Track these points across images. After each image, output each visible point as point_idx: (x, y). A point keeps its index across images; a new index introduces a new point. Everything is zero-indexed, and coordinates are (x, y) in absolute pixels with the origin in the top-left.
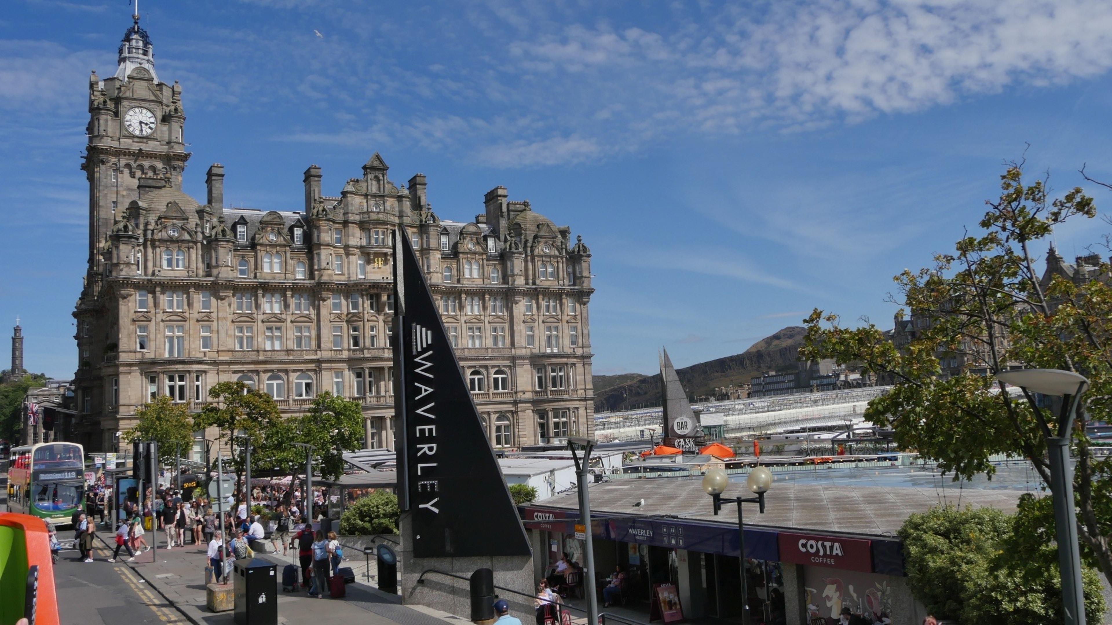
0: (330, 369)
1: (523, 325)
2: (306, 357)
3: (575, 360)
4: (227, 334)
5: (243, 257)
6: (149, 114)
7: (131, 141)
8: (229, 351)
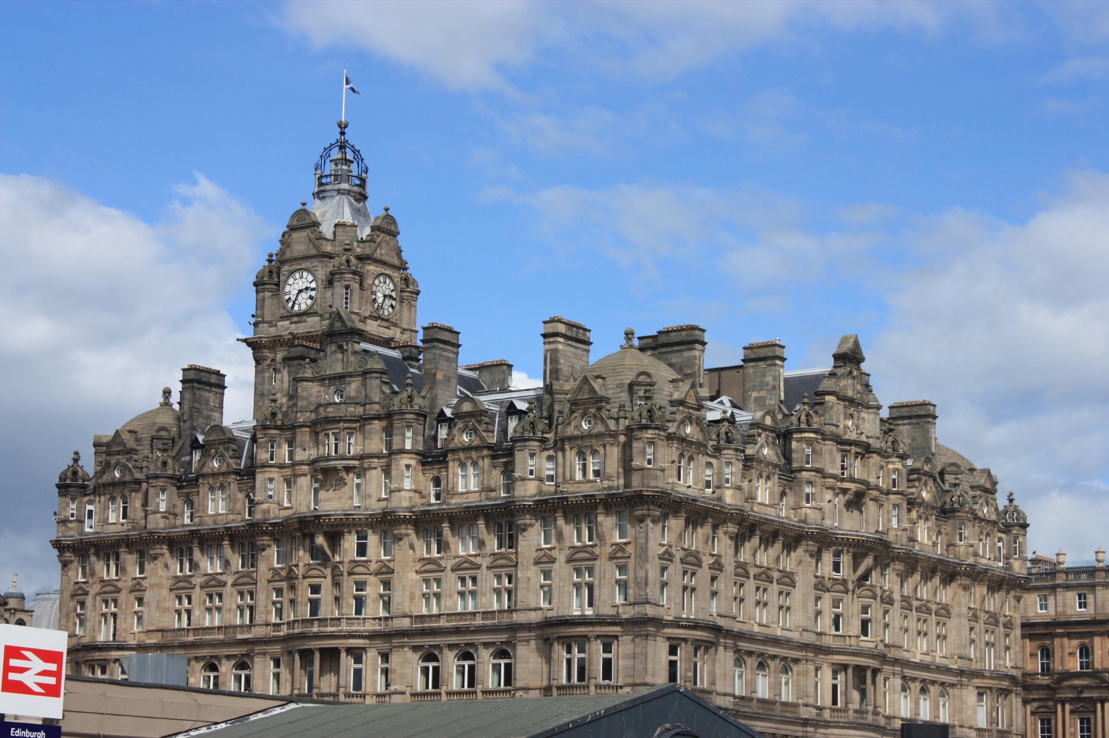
0: (264, 654)
1: (534, 568)
2: (239, 637)
3: (618, 629)
4: (158, 607)
5: (187, 495)
6: (310, 278)
7: (288, 322)
8: (158, 631)
